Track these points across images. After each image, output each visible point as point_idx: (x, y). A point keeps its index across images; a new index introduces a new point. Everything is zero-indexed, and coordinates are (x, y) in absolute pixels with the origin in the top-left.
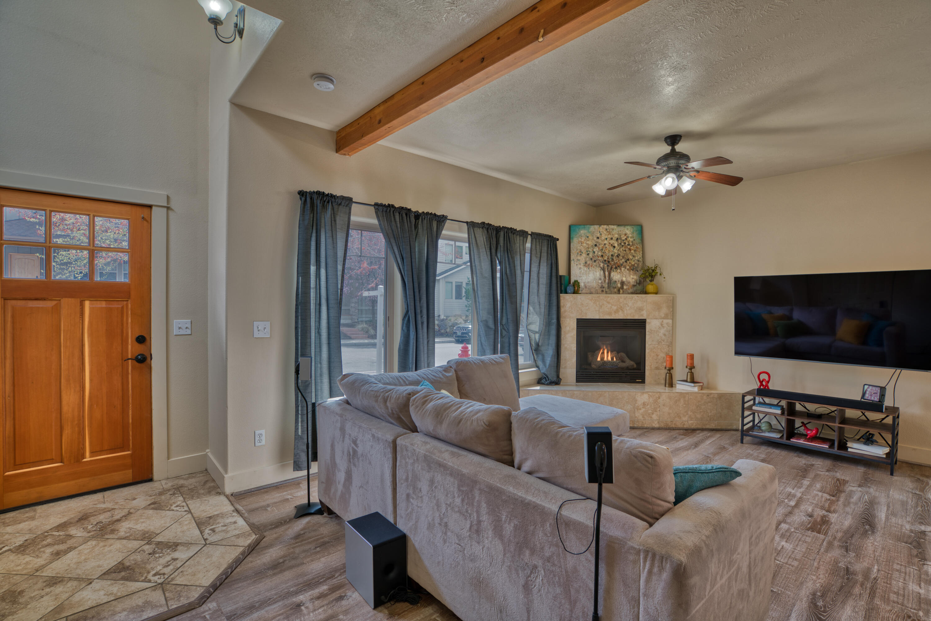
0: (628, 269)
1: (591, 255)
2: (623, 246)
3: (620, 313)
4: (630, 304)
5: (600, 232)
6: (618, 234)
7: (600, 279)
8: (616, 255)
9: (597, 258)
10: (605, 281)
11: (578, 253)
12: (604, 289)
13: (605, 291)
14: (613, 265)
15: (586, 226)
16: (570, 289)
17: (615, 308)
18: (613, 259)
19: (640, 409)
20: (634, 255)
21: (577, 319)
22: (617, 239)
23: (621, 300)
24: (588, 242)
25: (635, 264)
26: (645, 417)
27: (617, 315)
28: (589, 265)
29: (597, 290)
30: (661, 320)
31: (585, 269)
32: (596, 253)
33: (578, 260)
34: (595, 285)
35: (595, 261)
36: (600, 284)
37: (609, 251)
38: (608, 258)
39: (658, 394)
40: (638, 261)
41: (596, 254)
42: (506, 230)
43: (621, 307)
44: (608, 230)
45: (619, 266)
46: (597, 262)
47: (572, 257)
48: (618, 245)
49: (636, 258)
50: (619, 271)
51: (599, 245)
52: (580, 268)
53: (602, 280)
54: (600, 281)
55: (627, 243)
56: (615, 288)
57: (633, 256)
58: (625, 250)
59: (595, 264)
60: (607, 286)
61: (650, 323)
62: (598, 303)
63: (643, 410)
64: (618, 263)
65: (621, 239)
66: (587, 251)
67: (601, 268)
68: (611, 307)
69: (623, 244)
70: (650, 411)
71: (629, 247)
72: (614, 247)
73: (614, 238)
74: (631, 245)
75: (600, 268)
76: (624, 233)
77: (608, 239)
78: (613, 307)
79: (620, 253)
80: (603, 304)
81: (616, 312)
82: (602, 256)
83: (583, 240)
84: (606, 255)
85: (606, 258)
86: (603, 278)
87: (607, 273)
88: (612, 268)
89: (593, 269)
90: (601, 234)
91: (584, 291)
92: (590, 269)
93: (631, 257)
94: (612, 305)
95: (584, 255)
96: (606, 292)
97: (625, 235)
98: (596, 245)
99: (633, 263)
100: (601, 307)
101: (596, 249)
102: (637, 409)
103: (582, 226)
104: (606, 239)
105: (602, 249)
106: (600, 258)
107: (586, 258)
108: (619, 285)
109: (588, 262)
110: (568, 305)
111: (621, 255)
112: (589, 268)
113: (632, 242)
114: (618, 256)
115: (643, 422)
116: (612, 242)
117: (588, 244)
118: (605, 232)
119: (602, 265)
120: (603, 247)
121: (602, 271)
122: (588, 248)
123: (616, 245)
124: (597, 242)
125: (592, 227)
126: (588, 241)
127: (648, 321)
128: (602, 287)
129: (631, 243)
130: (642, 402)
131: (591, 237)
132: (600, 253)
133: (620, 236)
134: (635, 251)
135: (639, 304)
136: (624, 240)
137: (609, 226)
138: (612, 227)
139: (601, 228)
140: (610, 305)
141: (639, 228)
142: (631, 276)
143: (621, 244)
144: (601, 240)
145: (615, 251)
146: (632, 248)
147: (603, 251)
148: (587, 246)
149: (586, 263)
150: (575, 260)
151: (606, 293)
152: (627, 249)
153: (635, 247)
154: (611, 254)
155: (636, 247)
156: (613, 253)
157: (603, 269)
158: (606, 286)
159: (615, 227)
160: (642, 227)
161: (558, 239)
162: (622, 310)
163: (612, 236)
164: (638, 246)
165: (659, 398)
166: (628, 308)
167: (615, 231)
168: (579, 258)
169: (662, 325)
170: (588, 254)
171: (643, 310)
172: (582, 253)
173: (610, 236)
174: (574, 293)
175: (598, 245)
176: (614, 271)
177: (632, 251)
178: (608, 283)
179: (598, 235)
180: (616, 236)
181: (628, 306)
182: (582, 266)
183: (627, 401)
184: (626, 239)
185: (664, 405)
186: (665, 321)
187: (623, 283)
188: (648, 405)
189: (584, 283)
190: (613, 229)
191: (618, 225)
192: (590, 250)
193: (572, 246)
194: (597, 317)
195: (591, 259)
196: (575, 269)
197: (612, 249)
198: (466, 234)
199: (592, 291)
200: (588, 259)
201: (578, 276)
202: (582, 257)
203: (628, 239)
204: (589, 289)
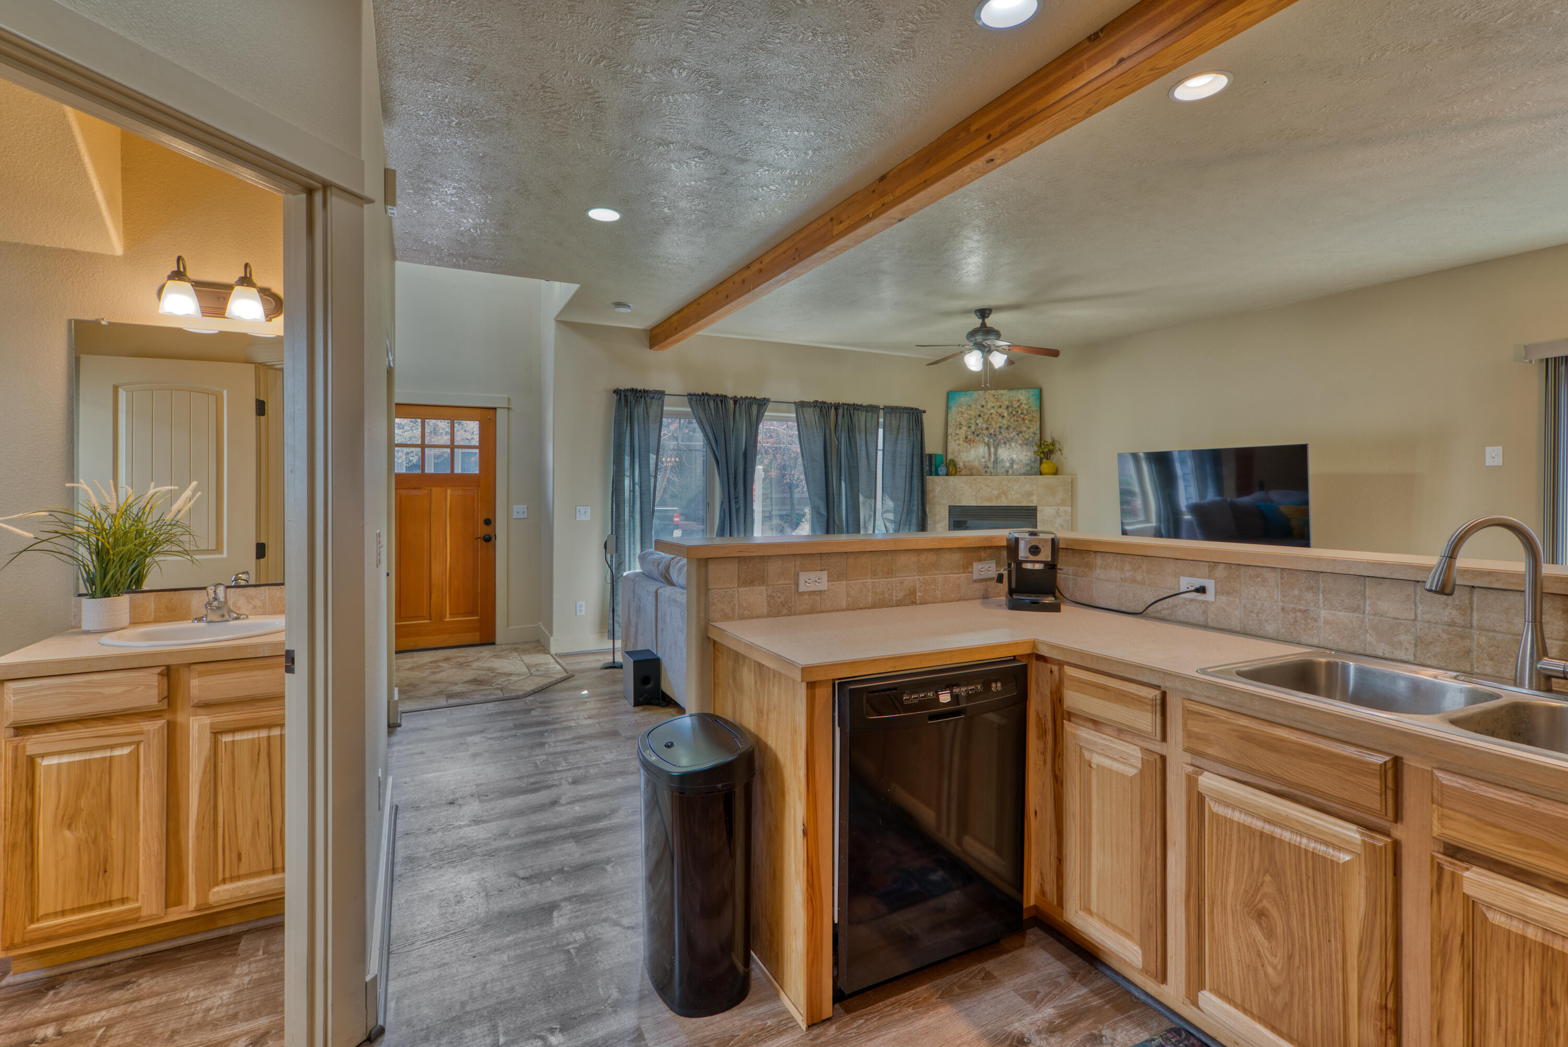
0: (1020, 444)
1: (973, 428)
2: (1014, 415)
3: (1003, 498)
4: (1016, 488)
5: (983, 399)
6: (1009, 401)
7: (984, 457)
8: (1005, 426)
9: (980, 431)
10: (990, 460)
11: (957, 427)
12: (988, 470)
13: (989, 473)
14: (1001, 440)
15: (967, 392)
16: (942, 470)
17: (996, 492)
18: (1001, 433)
21: (949, 506)
22: (1008, 407)
23: (1004, 483)
24: (970, 412)
25: (1030, 437)
27: (999, 501)
28: (970, 440)
29: (978, 471)
30: (1056, 508)
31: (966, 445)
32: (980, 425)
33: (956, 434)
34: (976, 463)
35: (978, 436)
36: (983, 464)
37: (996, 422)
38: (995, 432)
40: (1035, 434)
41: (979, 427)
42: (846, 407)
43: (1004, 492)
44: (996, 396)
45: (1008, 441)
46: (980, 436)
47: (950, 431)
48: (1008, 414)
49: (1032, 430)
50: (1008, 446)
51: (984, 415)
52: (959, 445)
53: (986, 458)
54: (984, 460)
55: (1020, 412)
56: (1003, 468)
57: (1028, 427)
58: (1017, 421)
59: (977, 438)
61: (1041, 511)
62: (974, 487)
64: (1008, 437)
65: (1012, 406)
66: (968, 424)
68: (991, 492)
69: (1014, 413)
71: (1022, 416)
72: (1003, 417)
73: (1003, 406)
74: (1024, 414)
75: (984, 444)
76: (1017, 399)
77: (995, 408)
78: (994, 491)
79: (1010, 424)
80: (981, 488)
81: (998, 497)
82: (987, 429)
83: (963, 410)
84: (992, 428)
85: (992, 431)
86: (987, 456)
87: (992, 450)
88: (999, 443)
89: (975, 445)
90: (987, 402)
91: (963, 472)
92: (972, 445)
93: (1024, 429)
94: (992, 489)
95: (965, 428)
97: (1018, 401)
98: (980, 416)
99: (1027, 436)
100: (979, 492)
101: (980, 421)
103: (964, 393)
104: (993, 407)
105: (987, 421)
106: (984, 432)
107: (967, 431)
108: (1008, 464)
109: (969, 437)
110: (938, 489)
111: (1012, 427)
112: (970, 444)
113: (1027, 410)
114: (1007, 428)
116: (1000, 411)
117: (970, 415)
118: (992, 399)
119: (986, 439)
120: (988, 418)
121: (987, 448)
122: (970, 419)
123: (1005, 414)
124: (982, 412)
125: (976, 392)
126: (970, 410)
127: (1039, 508)
129: (1025, 412)
131: (973, 406)
132: (984, 425)
133: (1012, 403)
134: (1030, 421)
135: (1027, 487)
136: (1016, 408)
137: (998, 390)
138: (1002, 391)
139: (987, 393)
141: (1037, 391)
142: (1025, 453)
143: (1011, 413)
144: (987, 408)
145: (1005, 421)
146: (1026, 417)
147: (989, 423)
148: (969, 417)
149: (966, 438)
150: (953, 434)
151: (991, 474)
152: (1020, 419)
153: (1030, 415)
154: (998, 426)
155: (1032, 417)
156: (1001, 425)
157: (988, 445)
158: (991, 465)
159: (1005, 392)
160: (1041, 390)
161: (924, 412)
162: (1005, 495)
163: (1001, 404)
164: (1035, 415)
166: (1013, 493)
167: (1005, 396)
168: (958, 432)
169: (1057, 513)
170: (969, 427)
171: (1032, 495)
172: (963, 426)
173: (998, 404)
174: (947, 475)
175: (982, 415)
176: (1001, 448)
177: (1027, 422)
178: (994, 463)
179: (983, 403)
180: (1006, 403)
181: (1013, 490)
182: (961, 442)
184: (1019, 406)
186: (1062, 509)
187: (1013, 462)
189: (964, 462)
190: (1002, 395)
191: (1010, 389)
192: (973, 421)
193: (949, 417)
194: (974, 504)
195: (973, 433)
196: (952, 446)
197: (1000, 420)
198: (794, 415)
199: (974, 471)
200: (969, 433)
201: (956, 454)
202: (962, 431)
203: (1022, 407)
204: (971, 470)
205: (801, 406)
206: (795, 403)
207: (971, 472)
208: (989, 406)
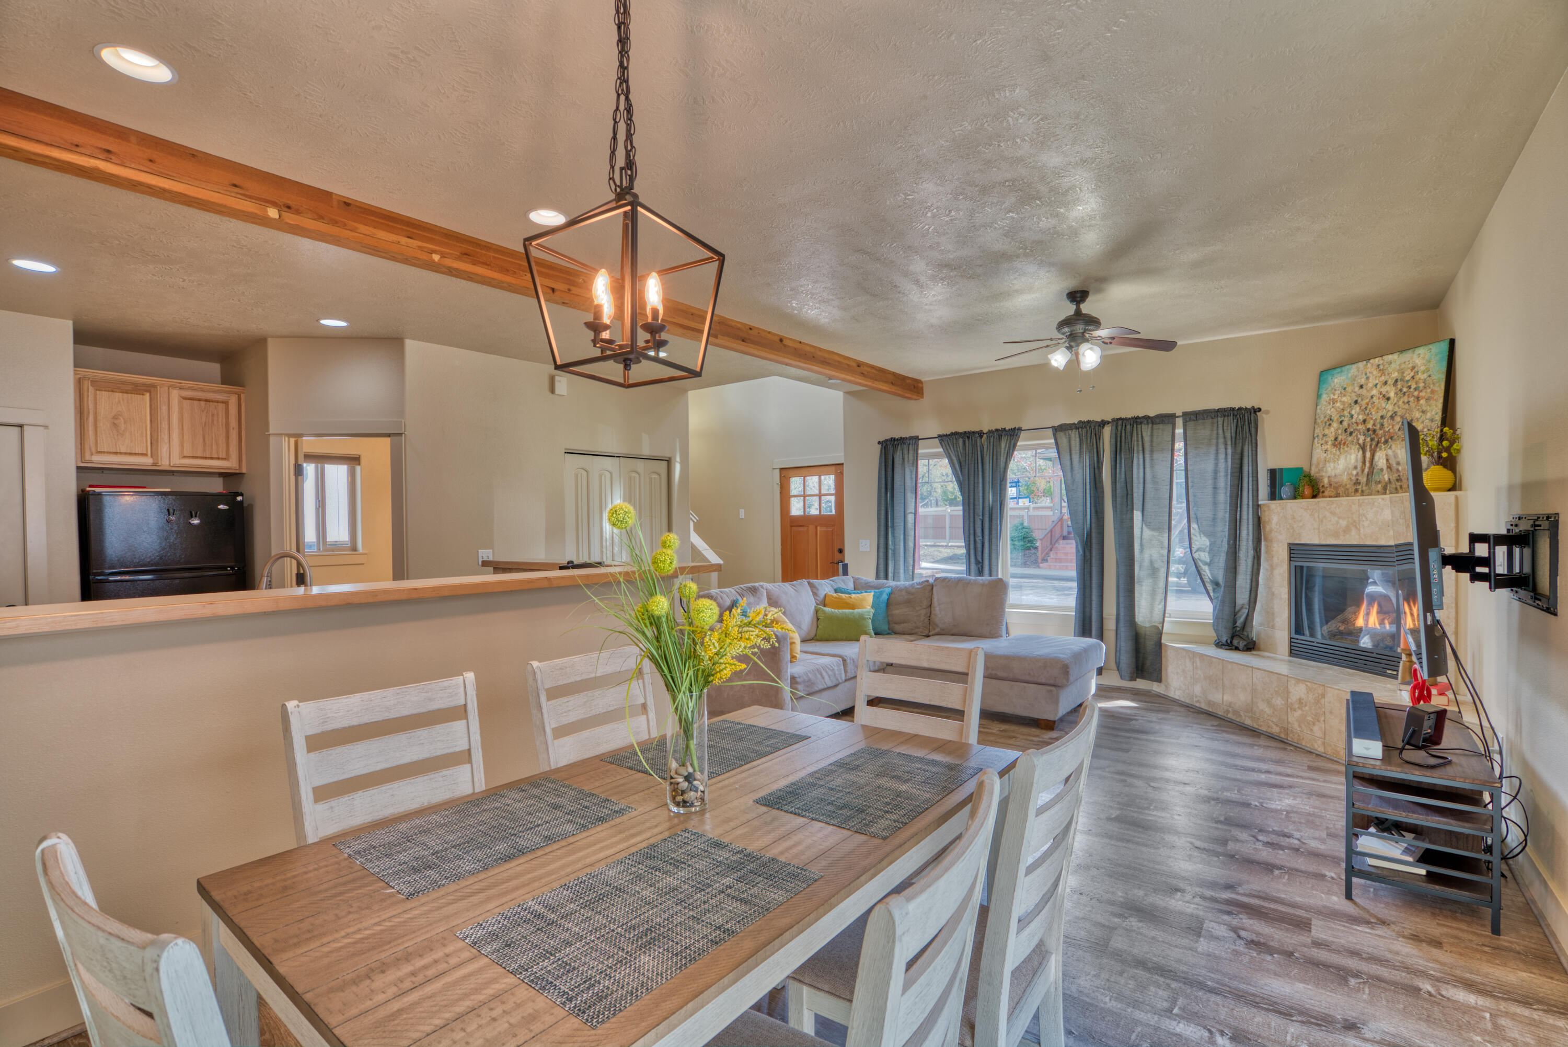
1: (1345, 424)
2: (1404, 394)
3: (1354, 532)
4: (1370, 516)
5: (1366, 374)
6: (1398, 371)
7: (1356, 468)
8: (1390, 414)
9: (1355, 426)
10: (1363, 471)
11: (1326, 423)
12: (1359, 487)
13: (1360, 491)
14: (1381, 438)
15: (1343, 368)
16: (1286, 490)
17: (1343, 523)
18: (1382, 426)
19: (1295, 710)
20: (1425, 409)
21: (1290, 545)
22: (1396, 381)
23: (1355, 508)
24: (1344, 399)
25: (1424, 428)
26: (1303, 726)
27: (1347, 536)
28: (1340, 444)
29: (1347, 489)
31: (1334, 450)
32: (1355, 416)
33: (1324, 435)
34: (1345, 478)
35: (1351, 434)
36: (1354, 478)
37: (1378, 408)
38: (1374, 425)
39: (1322, 688)
40: (1432, 420)
41: (1354, 420)
43: (1355, 521)
44: (1381, 367)
45: (1391, 438)
46: (1354, 434)
47: (1318, 431)
48: (1396, 394)
49: (1429, 415)
50: (1390, 446)
51: (1362, 400)
52: (1326, 451)
53: (1359, 469)
54: (1354, 472)
55: (1414, 386)
56: (1379, 482)
57: (1423, 412)
58: (1408, 402)
59: (1350, 438)
60: (1365, 479)
62: (1316, 515)
63: (1299, 712)
64: (1391, 431)
65: (1402, 380)
66: (1341, 416)
67: (1360, 445)
68: (1338, 522)
69: (1405, 390)
70: (1309, 718)
71: (1416, 393)
72: (1388, 399)
73: (1390, 382)
74: (1421, 388)
75: (1358, 446)
76: (1411, 365)
77: (1378, 386)
78: (1341, 521)
79: (1397, 409)
80: (1325, 517)
81: (1347, 530)
82: (1364, 421)
83: (1336, 397)
84: (1372, 419)
85: (1370, 426)
86: (1360, 465)
87: (1368, 454)
88: (1378, 442)
89: (1346, 449)
90: (1368, 378)
91: (1326, 493)
92: (1342, 450)
93: (1417, 414)
94: (1339, 518)
95: (1335, 425)
96: (1362, 491)
97: (1413, 368)
98: (1356, 402)
100: (1322, 521)
101: (1356, 410)
102: (1291, 709)
103: (1339, 370)
104: (1376, 385)
105: (1366, 408)
106: (1360, 427)
107: (1337, 430)
108: (1386, 477)
109: (1340, 438)
110: (1275, 519)
111: (1399, 414)
112: (1339, 449)
113: (1427, 381)
114: (1392, 417)
115: (1299, 736)
116: (1384, 390)
117: (1343, 403)
118: (1375, 373)
119: (1362, 438)
120: (1368, 404)
121: (1361, 452)
122: (1343, 410)
123: (1392, 395)
124: (1359, 395)
125: (1354, 366)
126: (1345, 396)
128: (1357, 483)
129: (1421, 385)
130: (1298, 697)
131: (1349, 389)
132: (1361, 417)
133: (1403, 373)
134: (1428, 399)
136: (1408, 381)
137: (1384, 357)
138: (1390, 357)
139: (1369, 365)
140: (1336, 519)
141: (1445, 346)
143: (1401, 390)
144: (1366, 389)
145: (1390, 407)
146: (1422, 394)
147: (1368, 411)
148: (1341, 407)
149: (1336, 439)
150: (1321, 436)
151: (1363, 493)
152: (1412, 399)
153: (1429, 390)
154: (1380, 414)
155: (1433, 392)
156: (1384, 412)
157: (1363, 448)
158: (1363, 480)
159: (1395, 356)
160: (1452, 342)
161: (1261, 410)
162: (1355, 526)
163: (1387, 378)
164: (1436, 388)
165: (1323, 696)
166: (1366, 523)
167: (1393, 365)
168: (1326, 431)
170: (1341, 422)
172: (1333, 421)
173: (1383, 379)
174: (1295, 498)
175: (1359, 400)
176: (1381, 449)
177: (1422, 402)
178: (1368, 475)
179: (1363, 381)
180: (1395, 375)
181: (1367, 519)
182: (1329, 446)
183: (1277, 689)
184: (1413, 378)
185: (1331, 713)
188: (1306, 705)
189: (1329, 477)
190: (1390, 363)
191: (1402, 352)
192: (1346, 413)
193: (1318, 411)
194: (1316, 542)
195: (1346, 430)
196: (1318, 453)
197: (1384, 405)
198: (1053, 441)
199: (1341, 490)
200: (1340, 431)
201: (1321, 466)
202: (1332, 429)
203: (1417, 377)
204: (1336, 488)
205: (1058, 430)
206: (1052, 427)
207: (1338, 491)
208: (1370, 385)
